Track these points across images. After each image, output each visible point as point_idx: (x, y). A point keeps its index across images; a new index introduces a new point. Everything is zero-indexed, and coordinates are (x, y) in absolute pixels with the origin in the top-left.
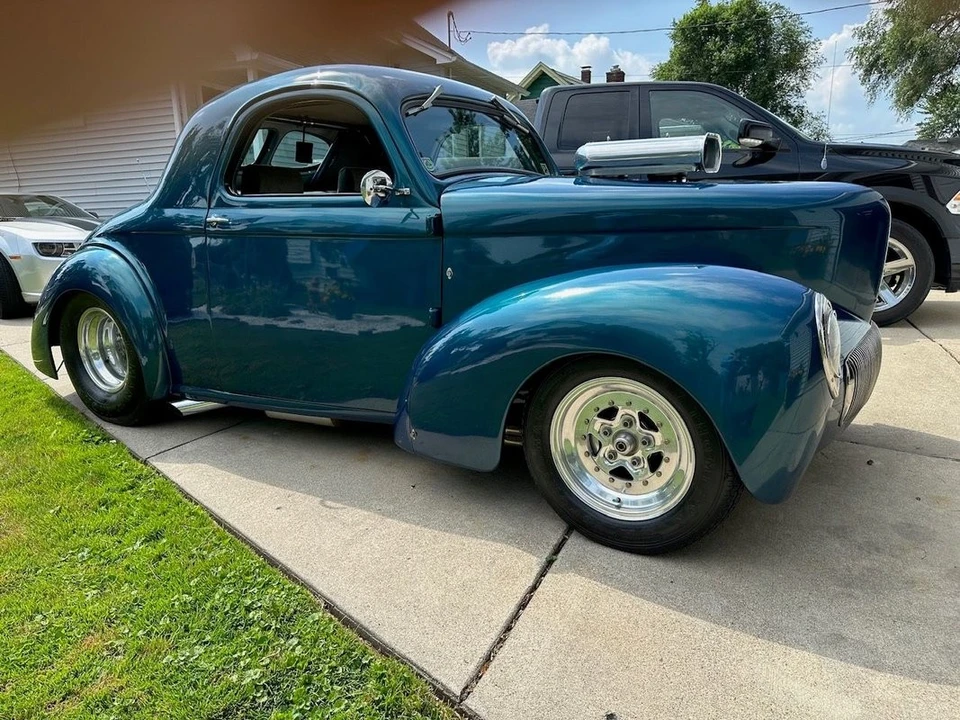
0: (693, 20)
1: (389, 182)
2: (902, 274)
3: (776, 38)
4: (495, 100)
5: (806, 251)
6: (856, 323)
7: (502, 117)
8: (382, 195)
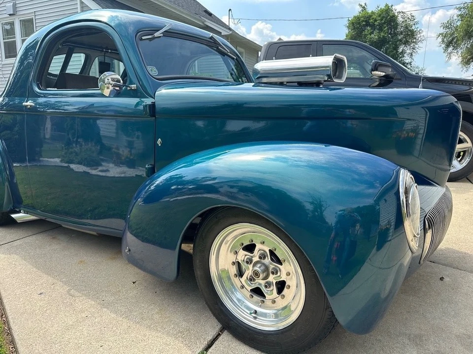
1: (122, 81)
2: (464, 152)
3: (400, 29)
4: (212, 36)
5: (403, 136)
6: (434, 187)
7: (218, 48)
8: (118, 88)
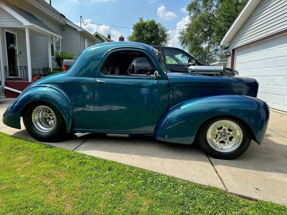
0: (139, 25)
